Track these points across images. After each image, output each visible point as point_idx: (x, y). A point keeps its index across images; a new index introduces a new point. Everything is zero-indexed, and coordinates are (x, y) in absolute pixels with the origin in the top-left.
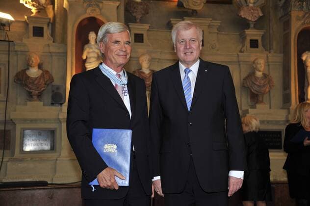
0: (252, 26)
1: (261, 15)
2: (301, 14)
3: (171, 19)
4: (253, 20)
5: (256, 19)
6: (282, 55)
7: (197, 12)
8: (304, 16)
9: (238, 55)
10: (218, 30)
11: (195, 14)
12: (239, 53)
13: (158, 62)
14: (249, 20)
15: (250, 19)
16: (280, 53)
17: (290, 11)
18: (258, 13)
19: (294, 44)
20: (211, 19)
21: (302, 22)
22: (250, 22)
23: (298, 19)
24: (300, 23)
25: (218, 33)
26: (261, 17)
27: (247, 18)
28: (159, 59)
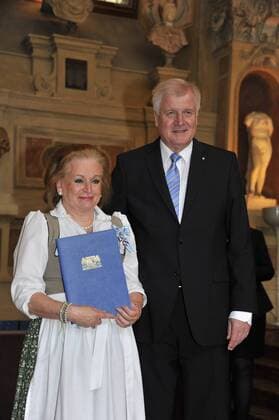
0: (169, 61)
1: (185, 43)
2: (248, 48)
3: (30, 35)
4: (172, 51)
5: (176, 50)
6: (215, 115)
7: (77, 27)
8: (252, 53)
9: (144, 110)
10: (112, 63)
11: (72, 30)
12: (147, 108)
13: (4, 111)
14: (164, 51)
15: (166, 48)
16: (213, 111)
17: (231, 42)
18: (180, 40)
19: (235, 97)
20: (101, 43)
21: (249, 61)
22: (167, 55)
23: (243, 56)
24: (245, 63)
25: (112, 70)
26: (185, 47)
27: (162, 46)
28: (7, 107)
